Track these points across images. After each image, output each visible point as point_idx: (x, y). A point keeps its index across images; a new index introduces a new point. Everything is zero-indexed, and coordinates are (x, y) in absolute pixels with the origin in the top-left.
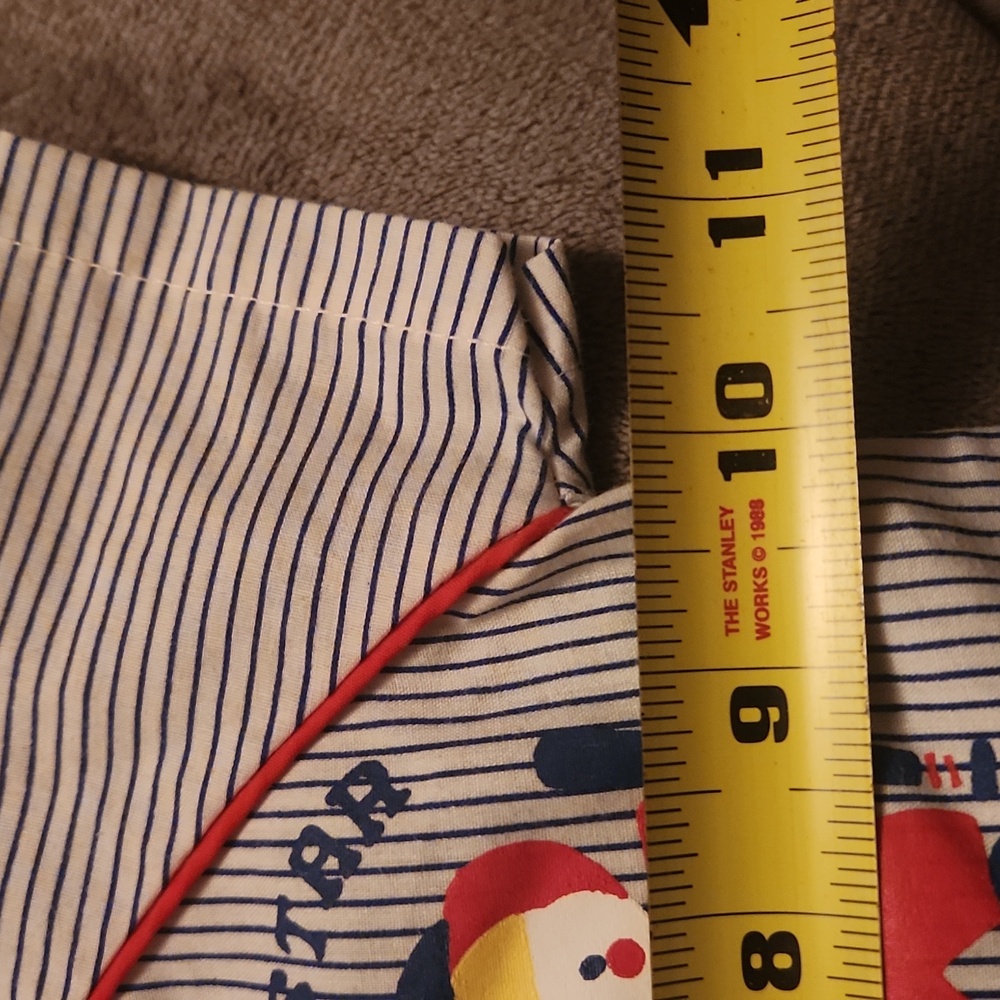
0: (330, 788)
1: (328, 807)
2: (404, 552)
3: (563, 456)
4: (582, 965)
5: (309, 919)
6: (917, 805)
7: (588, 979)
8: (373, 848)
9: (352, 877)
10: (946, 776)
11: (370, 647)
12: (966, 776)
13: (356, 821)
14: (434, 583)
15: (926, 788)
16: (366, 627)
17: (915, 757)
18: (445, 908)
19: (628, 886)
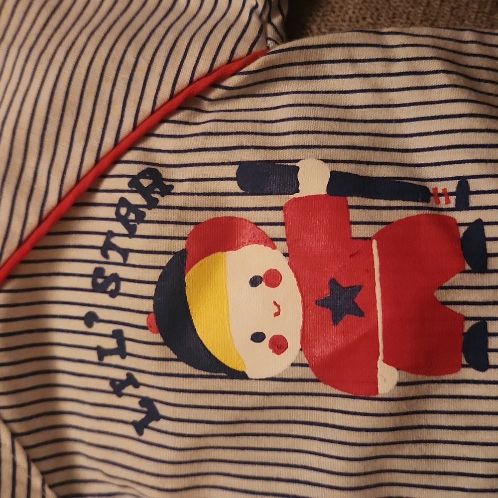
0: (130, 179)
1: (129, 189)
2: (181, 60)
3: (272, 24)
4: (250, 280)
5: (122, 242)
6: (427, 212)
7: (253, 287)
8: (151, 211)
9: (141, 224)
10: (442, 199)
11: (156, 108)
12: (453, 199)
13: (144, 196)
14: (195, 78)
15: (432, 204)
16: (156, 97)
17: (428, 189)
18: (187, 243)
19: (277, 243)
